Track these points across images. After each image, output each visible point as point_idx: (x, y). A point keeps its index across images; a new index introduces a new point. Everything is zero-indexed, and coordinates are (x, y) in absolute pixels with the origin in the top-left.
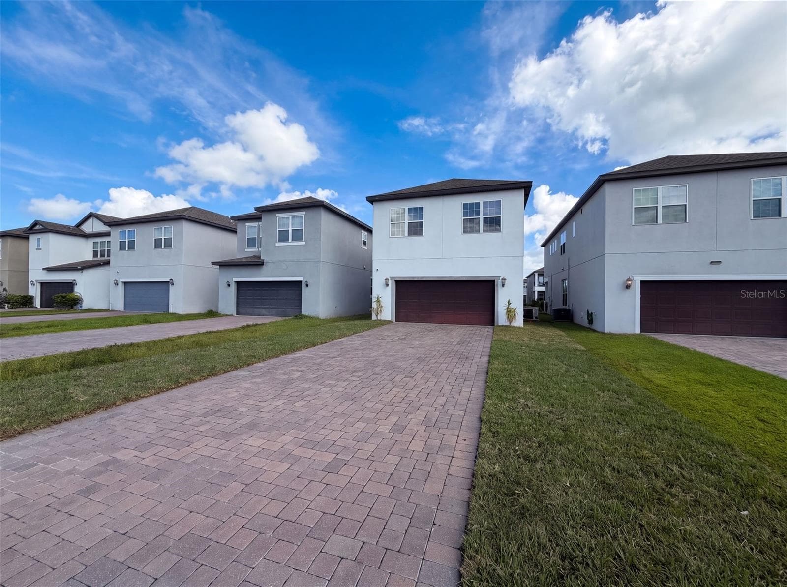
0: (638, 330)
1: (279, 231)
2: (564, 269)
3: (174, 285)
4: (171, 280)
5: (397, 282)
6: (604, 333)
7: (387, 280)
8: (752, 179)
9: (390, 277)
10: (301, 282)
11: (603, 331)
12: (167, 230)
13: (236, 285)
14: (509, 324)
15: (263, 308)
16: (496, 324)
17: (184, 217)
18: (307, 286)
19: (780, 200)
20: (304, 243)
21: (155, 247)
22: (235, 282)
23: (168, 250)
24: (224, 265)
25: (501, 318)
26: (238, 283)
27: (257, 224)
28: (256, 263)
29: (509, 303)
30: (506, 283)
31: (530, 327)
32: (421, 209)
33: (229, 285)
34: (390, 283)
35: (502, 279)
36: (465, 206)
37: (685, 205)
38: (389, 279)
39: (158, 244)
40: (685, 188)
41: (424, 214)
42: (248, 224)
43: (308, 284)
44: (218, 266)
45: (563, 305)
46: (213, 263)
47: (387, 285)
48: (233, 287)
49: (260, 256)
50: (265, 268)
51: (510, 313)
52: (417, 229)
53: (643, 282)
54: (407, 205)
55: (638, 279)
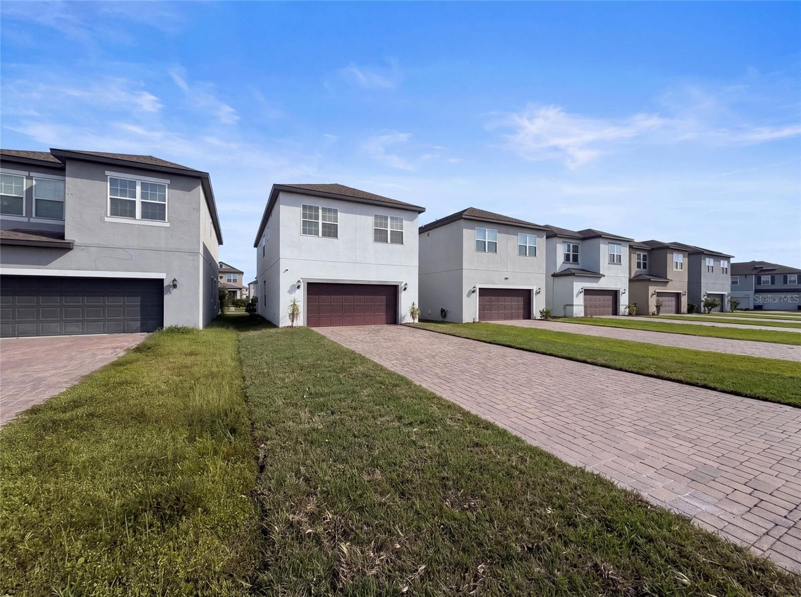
0: (477, 319)
1: (110, 198)
5: (309, 284)
6: (463, 323)
7: (298, 282)
9: (302, 278)
10: (160, 281)
16: (399, 323)
18: (174, 287)
19: (526, 246)
20: (168, 225)
25: (407, 317)
27: (26, 173)
28: (56, 245)
29: (413, 305)
30: (407, 287)
32: (336, 211)
34: (302, 285)
36: (376, 217)
37: (496, 243)
38: (301, 280)
41: (338, 216)
43: (177, 283)
47: (299, 287)
49: (64, 235)
52: (331, 231)
53: (480, 289)
54: (321, 204)
55: (478, 286)
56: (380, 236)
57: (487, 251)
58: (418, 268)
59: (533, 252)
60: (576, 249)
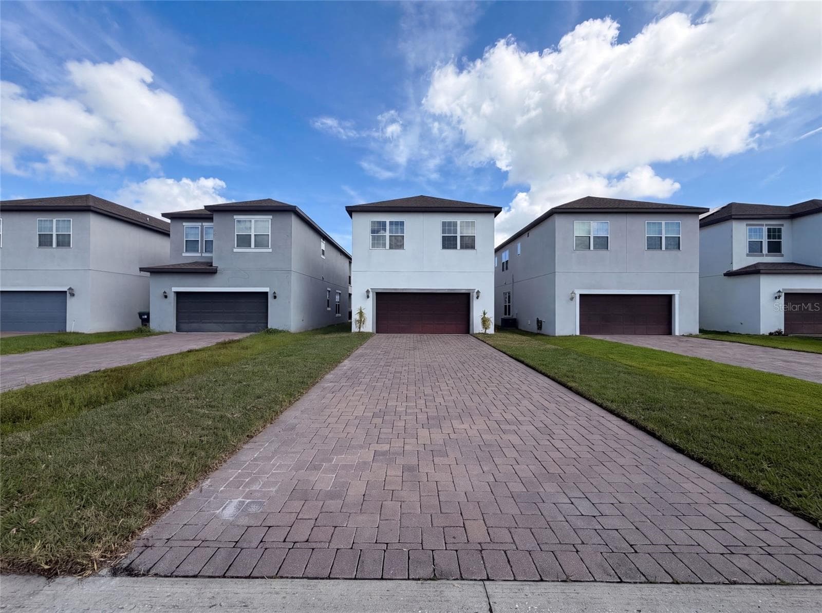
0: (578, 333)
1: (237, 235)
2: (507, 283)
3: (75, 296)
4: (70, 289)
5: (378, 294)
6: (555, 336)
7: (368, 291)
8: (646, 222)
9: (371, 289)
10: (266, 293)
11: (553, 335)
12: (61, 223)
13: (176, 295)
14: (484, 331)
15: (214, 323)
16: (471, 332)
17: (92, 208)
18: (275, 297)
19: (661, 237)
20: (270, 250)
21: (40, 245)
22: (175, 292)
23: (63, 250)
24: (157, 272)
25: (477, 326)
26: (178, 294)
27: (200, 224)
28: (207, 270)
29: (484, 314)
30: (481, 295)
31: (498, 334)
32: (402, 223)
33: (166, 297)
34: (371, 295)
35: (477, 293)
36: (444, 224)
37: (608, 237)
38: (370, 290)
39: (44, 241)
40: (606, 224)
41: (405, 228)
42: (186, 224)
43: (276, 295)
44: (149, 273)
45: (506, 314)
46: (141, 269)
47: (368, 297)
48: (172, 299)
49: (212, 263)
50: (217, 276)
51: (485, 321)
52: (397, 243)
53: (581, 295)
54: (387, 218)
55: (578, 292)
56: (449, 243)
57: (592, 248)
58: (494, 273)
59: (675, 244)
60: (774, 234)
